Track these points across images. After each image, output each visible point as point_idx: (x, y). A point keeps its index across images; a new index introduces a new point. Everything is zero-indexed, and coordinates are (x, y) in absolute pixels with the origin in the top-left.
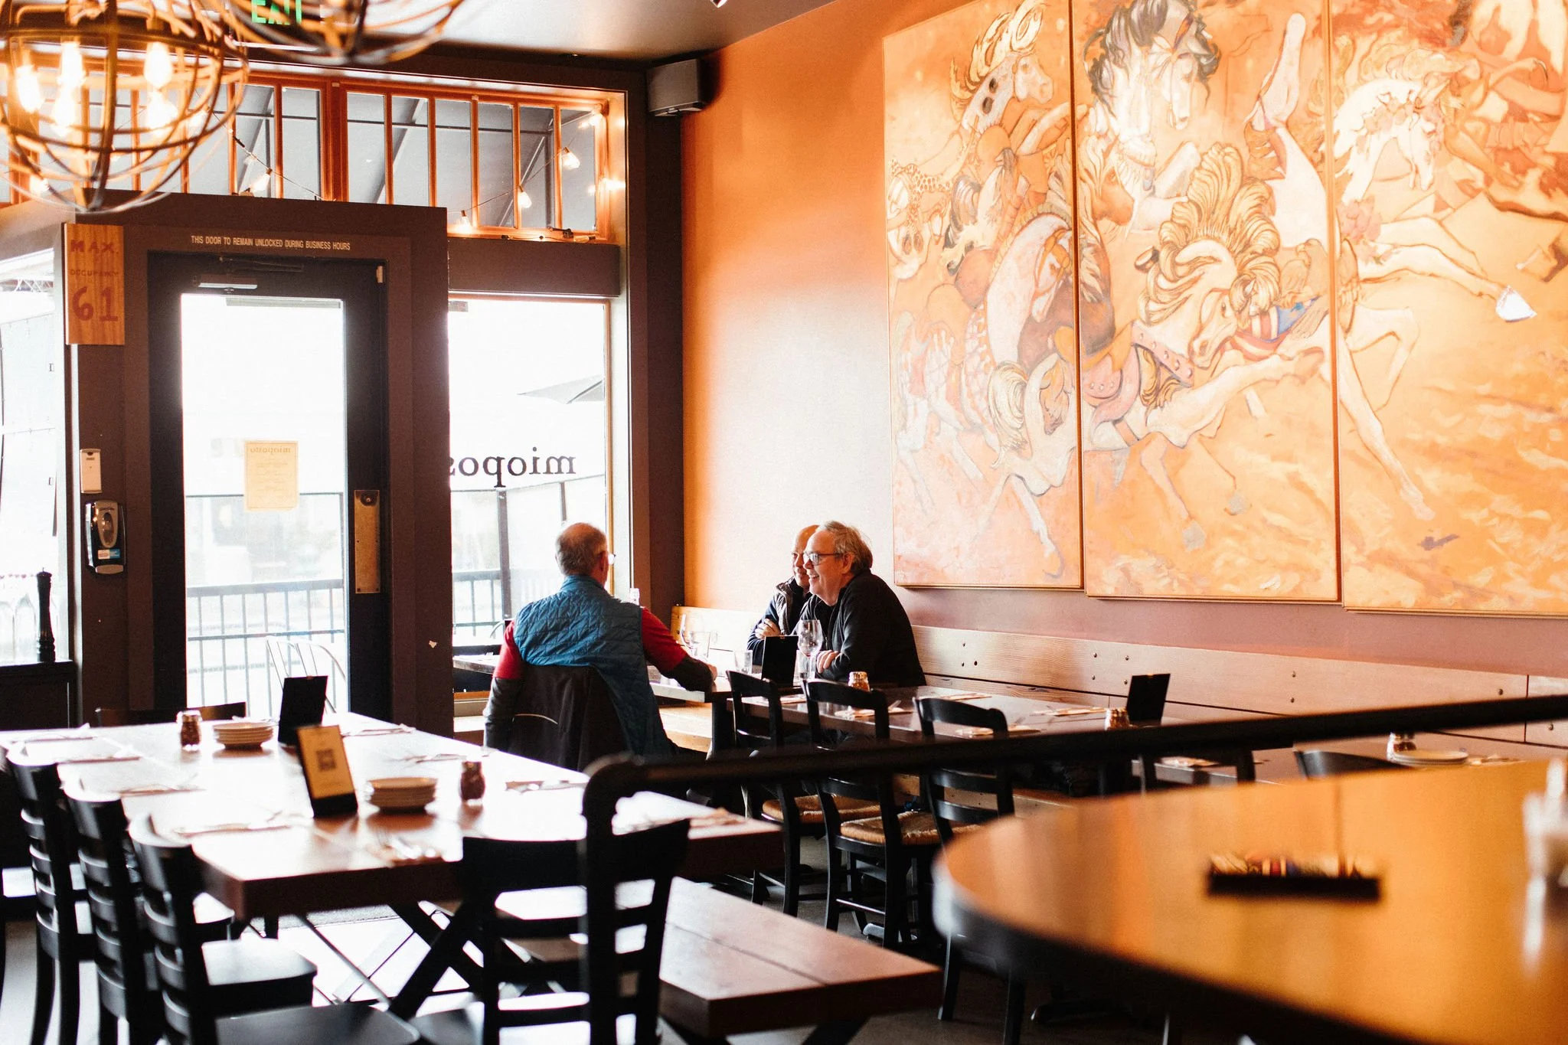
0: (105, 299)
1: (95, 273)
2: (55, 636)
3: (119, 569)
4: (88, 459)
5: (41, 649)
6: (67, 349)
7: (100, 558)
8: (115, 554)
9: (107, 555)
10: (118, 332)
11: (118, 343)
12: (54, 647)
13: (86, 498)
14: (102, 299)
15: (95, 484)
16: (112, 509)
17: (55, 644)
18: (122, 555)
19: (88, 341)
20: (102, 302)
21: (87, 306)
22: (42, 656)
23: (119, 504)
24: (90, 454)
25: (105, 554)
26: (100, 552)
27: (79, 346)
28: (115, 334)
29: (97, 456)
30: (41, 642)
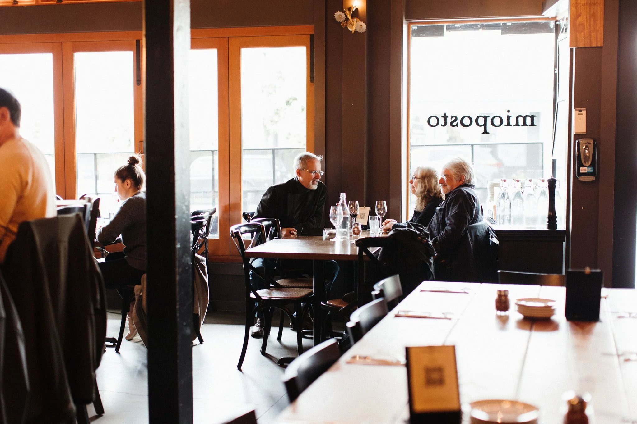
0: (592, 20)
1: (587, 4)
2: (557, 215)
3: (592, 178)
4: (579, 114)
5: (548, 222)
6: (571, 50)
7: (581, 172)
8: (590, 170)
9: (585, 170)
10: (599, 40)
11: (599, 45)
12: (556, 221)
13: (577, 137)
14: (590, 20)
15: (582, 129)
16: (589, 143)
17: (557, 219)
18: (594, 169)
19: (581, 45)
20: (590, 22)
21: (582, 24)
22: (549, 226)
23: (594, 141)
24: (580, 111)
25: (583, 170)
26: (581, 168)
27: (576, 48)
28: (597, 40)
29: (584, 112)
30: (549, 218)
